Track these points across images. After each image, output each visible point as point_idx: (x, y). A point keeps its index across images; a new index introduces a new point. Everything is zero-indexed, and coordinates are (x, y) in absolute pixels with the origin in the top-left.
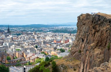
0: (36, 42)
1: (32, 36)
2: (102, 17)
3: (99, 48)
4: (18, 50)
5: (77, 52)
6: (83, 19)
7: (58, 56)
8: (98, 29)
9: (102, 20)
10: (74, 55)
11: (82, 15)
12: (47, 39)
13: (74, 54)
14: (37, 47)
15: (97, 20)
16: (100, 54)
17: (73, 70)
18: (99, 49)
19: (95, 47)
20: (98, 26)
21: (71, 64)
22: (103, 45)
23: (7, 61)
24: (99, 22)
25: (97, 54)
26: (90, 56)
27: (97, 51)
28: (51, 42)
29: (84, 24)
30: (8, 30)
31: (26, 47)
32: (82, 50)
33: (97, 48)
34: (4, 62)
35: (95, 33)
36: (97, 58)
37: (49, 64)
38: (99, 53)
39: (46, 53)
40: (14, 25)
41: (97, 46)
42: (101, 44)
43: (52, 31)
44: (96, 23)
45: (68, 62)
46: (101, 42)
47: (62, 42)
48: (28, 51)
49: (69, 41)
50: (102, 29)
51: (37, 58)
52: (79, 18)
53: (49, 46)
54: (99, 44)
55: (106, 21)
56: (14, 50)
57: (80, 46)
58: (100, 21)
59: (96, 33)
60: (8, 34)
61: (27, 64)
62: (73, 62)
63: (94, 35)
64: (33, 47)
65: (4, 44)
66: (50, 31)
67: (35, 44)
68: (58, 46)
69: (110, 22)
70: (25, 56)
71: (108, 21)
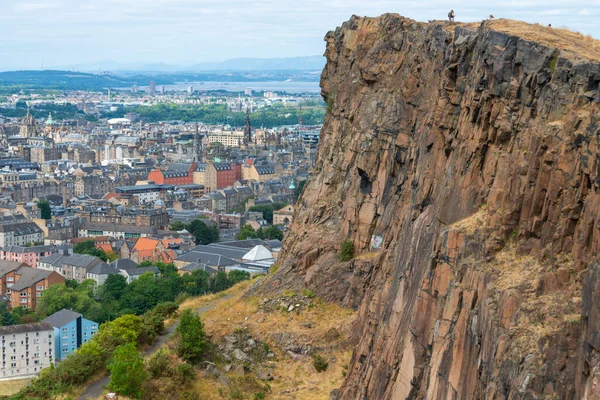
0: (40, 180)
1: (15, 142)
2: (534, 48)
3: (528, 252)
5: (331, 254)
6: (362, 51)
7: (179, 265)
8: (504, 124)
9: (532, 70)
10: (310, 274)
11: (353, 24)
12: (104, 163)
13: (309, 263)
14: (46, 213)
15: (498, 67)
16: (541, 289)
17: (309, 365)
18: (529, 258)
19: (502, 244)
20: (501, 108)
21: (295, 328)
22: (553, 229)
24: (514, 83)
25: (522, 288)
26: (468, 297)
27: (516, 271)
28: (132, 181)
29: (370, 83)
32: (359, 243)
33: (511, 245)
35: (485, 149)
36: (524, 319)
37: (160, 329)
38: (535, 283)
39: (107, 248)
41: (508, 233)
42: (539, 225)
43: (134, 110)
44: (492, 88)
45: (275, 318)
46: (538, 211)
47: (199, 178)
49: (239, 176)
50: (538, 128)
52: (335, 40)
54: (528, 223)
55: (567, 78)
57: (351, 215)
58: (516, 74)
59: (493, 148)
62: (308, 315)
64: (20, 209)
66: (120, 113)
67: (33, 191)
68: (178, 207)
69: (593, 84)
71: (582, 79)
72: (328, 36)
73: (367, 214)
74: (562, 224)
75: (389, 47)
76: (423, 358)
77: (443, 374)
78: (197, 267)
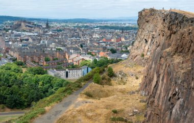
0: (81, 40)
1: (76, 32)
2: (180, 15)
3: (180, 55)
4: (60, 49)
5: (139, 56)
6: (146, 15)
7: (108, 57)
8: (174, 30)
9: (180, 19)
10: (135, 60)
11: (144, 10)
12: (94, 37)
13: (135, 58)
14: (82, 46)
15: (173, 19)
16: (183, 63)
18: (180, 57)
19: (174, 54)
20: (174, 27)
21: (132, 71)
22: (185, 51)
23: (45, 62)
24: (177, 22)
25: (179, 63)
26: (168, 65)
27: (177, 59)
28: (99, 41)
29: (147, 22)
30: (47, 24)
31: (69, 46)
32: (145, 54)
33: (176, 54)
34: (42, 64)
35: (170, 35)
36: (179, 69)
37: (104, 70)
38: (181, 62)
39: (94, 54)
40: (53, 19)
41: (176, 52)
42: (182, 50)
43: (100, 26)
44: (172, 23)
45: (127, 69)
46: (182, 47)
47: (113, 40)
48: (70, 51)
49: (121, 40)
50: (182, 31)
51: (83, 59)
52: (140, 13)
53: (97, 45)
54: (180, 50)
55: (187, 21)
56: (53, 49)
57: (143, 48)
58: (177, 20)
59: (172, 35)
60: (46, 30)
61: (70, 66)
62: (134, 68)
63: (169, 37)
64: (77, 46)
65: (41, 41)
66: (97, 27)
67: (79, 42)
68: (108, 46)
69: (192, 22)
70: (67, 57)
71: (190, 21)
72: (139, 12)
73: (147, 48)
74: (187, 50)
75: (151, 15)
76: (158, 77)
77: (163, 80)
78: (112, 58)
